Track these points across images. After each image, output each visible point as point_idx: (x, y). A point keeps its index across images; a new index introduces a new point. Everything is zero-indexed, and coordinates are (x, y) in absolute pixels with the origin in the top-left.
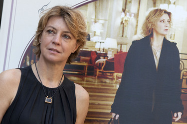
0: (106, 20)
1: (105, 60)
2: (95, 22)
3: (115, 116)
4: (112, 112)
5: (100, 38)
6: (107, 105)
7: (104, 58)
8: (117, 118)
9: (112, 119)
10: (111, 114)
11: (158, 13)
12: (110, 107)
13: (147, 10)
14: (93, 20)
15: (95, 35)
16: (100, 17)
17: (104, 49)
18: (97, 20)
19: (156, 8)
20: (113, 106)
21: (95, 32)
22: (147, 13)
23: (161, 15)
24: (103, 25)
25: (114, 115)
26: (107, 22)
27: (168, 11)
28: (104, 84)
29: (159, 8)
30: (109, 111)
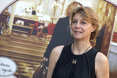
0: (45, 4)
1: (43, 27)
2: (40, 5)
3: (46, 59)
4: (44, 57)
5: (41, 14)
6: (42, 53)
7: (43, 26)
8: (46, 61)
9: (43, 61)
11: (75, 4)
12: (43, 54)
13: (69, 2)
14: (38, 4)
15: (39, 12)
16: (42, 2)
17: (43, 21)
18: (40, 4)
20: (45, 54)
21: (39, 11)
22: (69, 3)
24: (44, 7)
26: (46, 6)
27: (81, 3)
28: (41, 40)
29: (76, 1)
30: (43, 56)
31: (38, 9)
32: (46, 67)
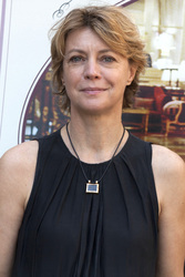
0: (179, 28)
1: (180, 102)
2: (160, 32)
5: (170, 61)
7: (180, 99)
14: (157, 29)
15: (160, 57)
16: (168, 22)
17: (177, 82)
18: (163, 29)
21: (160, 51)
24: (174, 36)
26: (182, 31)
28: (180, 147)
31: (158, 48)
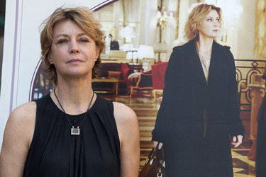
0: (137, 23)
1: (140, 74)
2: (124, 26)
4: (153, 140)
5: (132, 45)
6: (146, 131)
7: (139, 72)
9: (153, 149)
10: (153, 143)
11: (203, 10)
12: (150, 134)
13: (190, 6)
14: (122, 24)
15: (125, 43)
16: (130, 19)
17: (137, 60)
18: (126, 23)
19: (201, 4)
20: (154, 132)
21: (125, 39)
22: (190, 11)
23: (207, 12)
24: (134, 28)
25: (156, 143)
26: (139, 25)
27: (217, 6)
28: (140, 104)
29: (205, 3)
30: (150, 139)
31: (123, 36)
32: (161, 162)
